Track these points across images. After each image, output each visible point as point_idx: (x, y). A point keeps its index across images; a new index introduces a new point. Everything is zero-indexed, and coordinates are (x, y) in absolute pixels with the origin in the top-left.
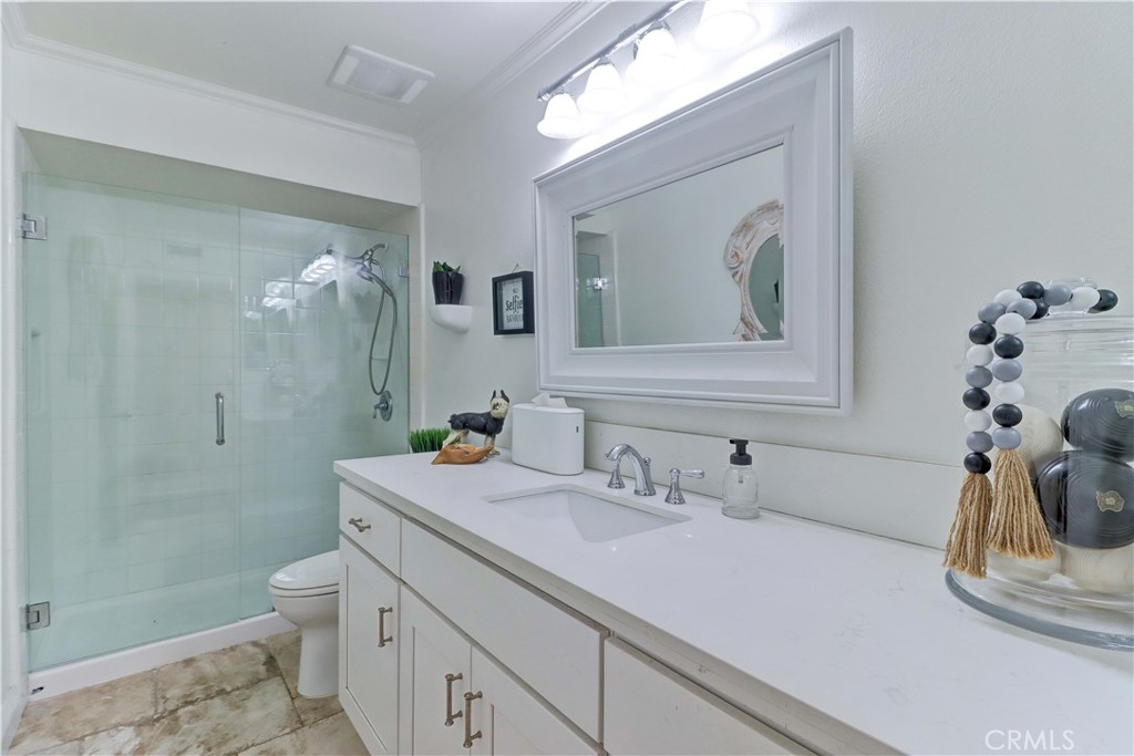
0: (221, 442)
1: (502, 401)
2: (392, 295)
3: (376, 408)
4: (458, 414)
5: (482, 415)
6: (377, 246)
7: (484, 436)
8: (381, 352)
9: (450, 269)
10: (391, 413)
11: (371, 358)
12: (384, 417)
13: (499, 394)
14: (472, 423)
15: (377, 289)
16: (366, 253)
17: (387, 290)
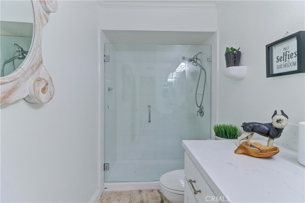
0: (150, 121)
1: (282, 117)
2: (204, 70)
3: (198, 112)
4: (247, 122)
5: (265, 125)
6: (199, 53)
7: (267, 138)
8: (200, 91)
9: (235, 50)
10: (203, 114)
11: (196, 94)
12: (201, 115)
13: (279, 113)
14: (258, 129)
15: (198, 68)
16: (195, 56)
17: (203, 69)
